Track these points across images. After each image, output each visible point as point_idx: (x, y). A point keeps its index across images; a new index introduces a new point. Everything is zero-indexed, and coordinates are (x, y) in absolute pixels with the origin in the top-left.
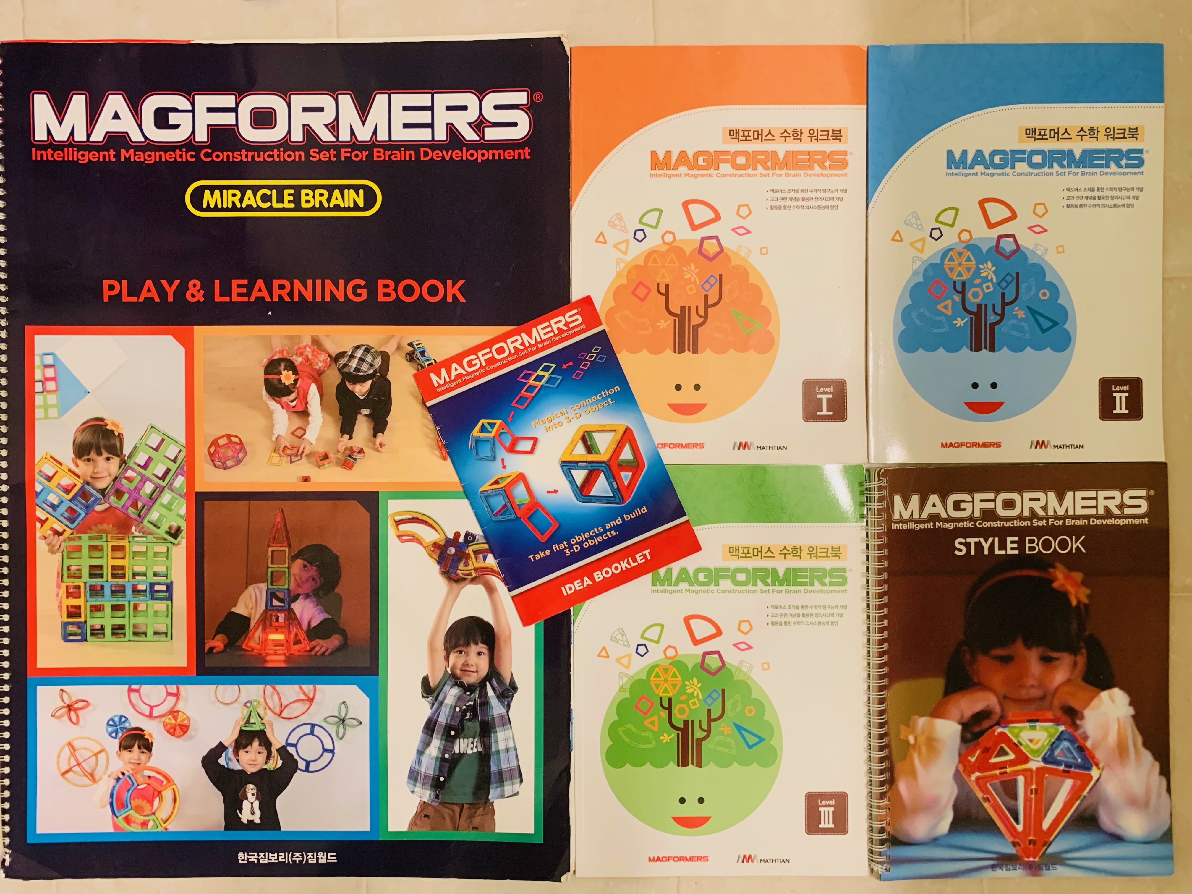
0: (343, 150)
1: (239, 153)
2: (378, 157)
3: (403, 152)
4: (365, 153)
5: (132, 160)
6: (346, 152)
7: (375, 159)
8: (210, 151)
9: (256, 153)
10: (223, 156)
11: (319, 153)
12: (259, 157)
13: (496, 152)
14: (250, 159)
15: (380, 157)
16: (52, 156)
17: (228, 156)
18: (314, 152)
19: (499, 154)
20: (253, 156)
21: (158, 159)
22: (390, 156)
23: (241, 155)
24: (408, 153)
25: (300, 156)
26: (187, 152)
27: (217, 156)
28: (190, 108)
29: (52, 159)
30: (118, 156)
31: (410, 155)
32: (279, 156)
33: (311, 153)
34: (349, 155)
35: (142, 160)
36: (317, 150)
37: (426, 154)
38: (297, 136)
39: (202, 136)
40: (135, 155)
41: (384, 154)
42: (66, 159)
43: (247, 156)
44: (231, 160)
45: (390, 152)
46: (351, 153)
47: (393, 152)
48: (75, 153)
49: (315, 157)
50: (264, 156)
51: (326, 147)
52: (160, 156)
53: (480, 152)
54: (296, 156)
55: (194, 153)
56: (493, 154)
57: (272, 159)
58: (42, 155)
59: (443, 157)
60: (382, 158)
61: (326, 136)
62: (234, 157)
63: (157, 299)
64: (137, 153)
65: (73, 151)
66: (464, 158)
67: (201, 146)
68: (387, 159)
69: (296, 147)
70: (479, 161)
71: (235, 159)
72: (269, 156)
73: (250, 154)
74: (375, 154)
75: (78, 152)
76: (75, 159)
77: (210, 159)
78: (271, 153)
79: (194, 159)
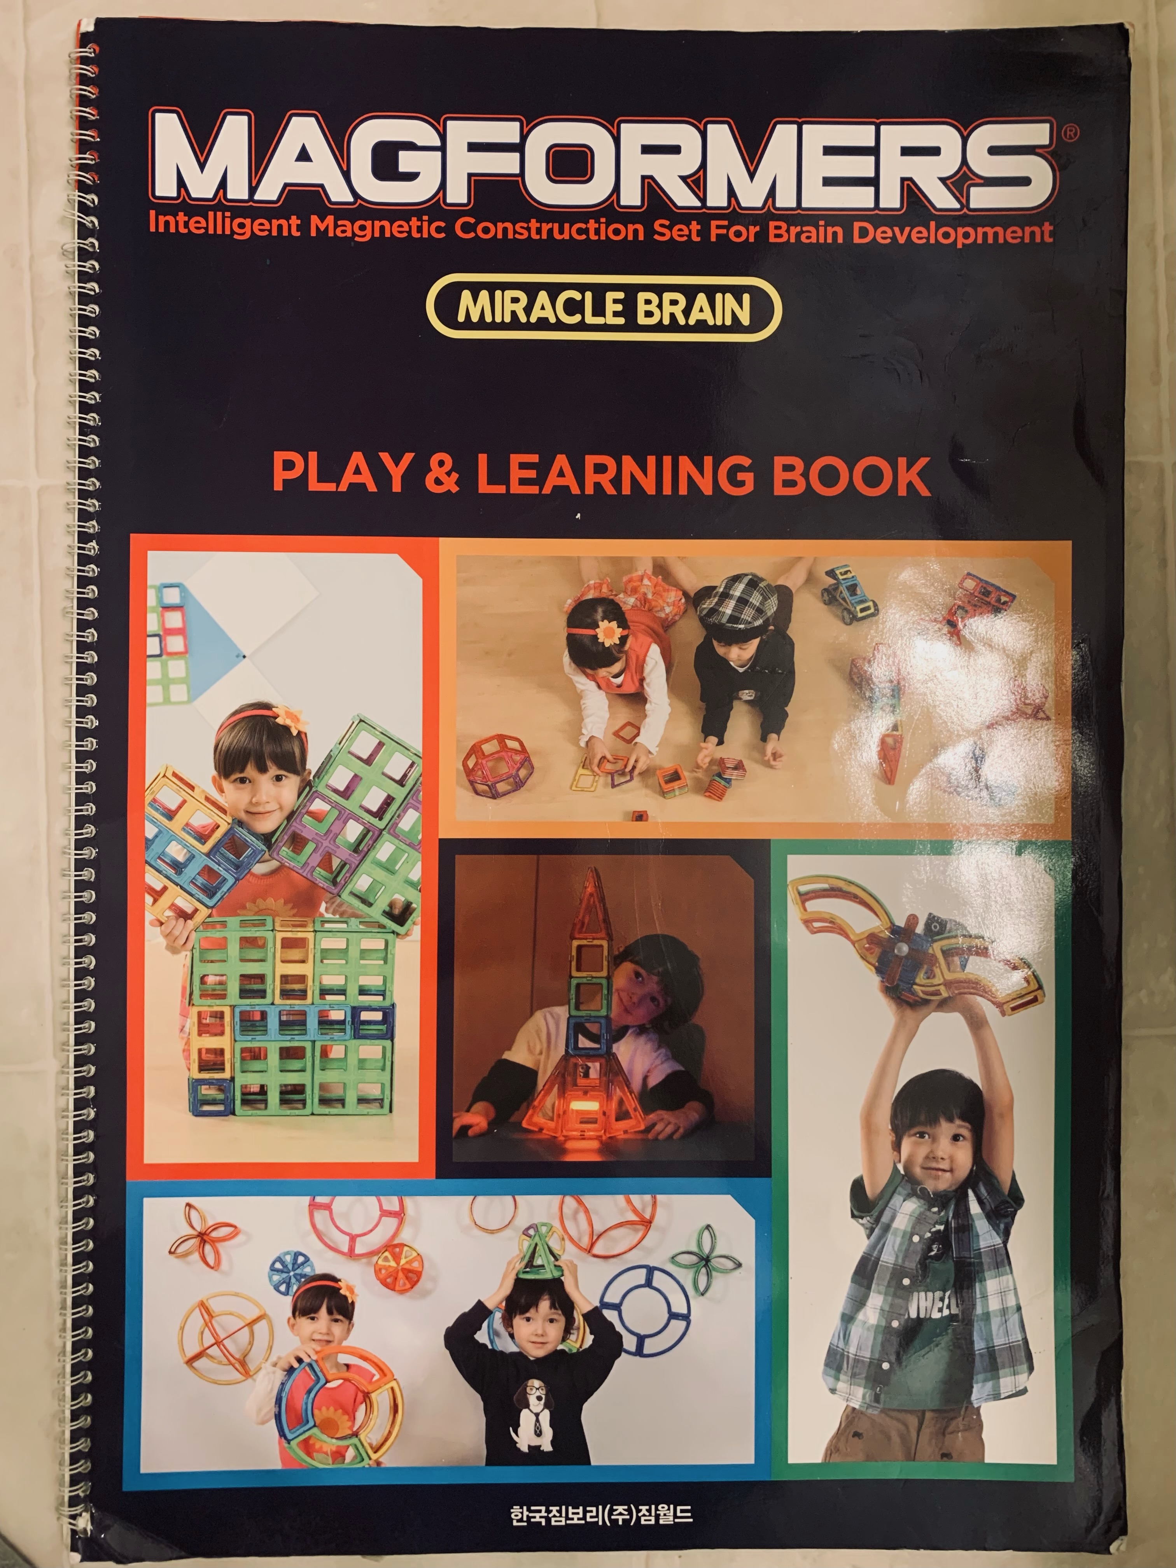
0: (714, 223)
1: (525, 225)
2: (777, 236)
3: (822, 229)
4: (753, 230)
5: (331, 234)
6: (718, 227)
7: (772, 239)
8: (472, 221)
9: (556, 226)
10: (497, 230)
11: (670, 228)
12: (561, 232)
13: (990, 231)
14: (544, 236)
15: (780, 236)
16: (186, 224)
17: (505, 230)
18: (662, 226)
19: (996, 235)
20: (550, 231)
21: (377, 235)
22: (798, 235)
23: (528, 229)
24: (830, 230)
25: (636, 232)
26: (430, 223)
27: (486, 230)
28: (438, 143)
29: (186, 231)
30: (304, 227)
31: (835, 234)
32: (597, 232)
33: (657, 226)
34: (724, 231)
35: (349, 234)
36: (667, 223)
37: (864, 233)
38: (631, 196)
39: (458, 194)
40: (336, 226)
41: (788, 231)
42: (211, 231)
43: (539, 231)
44: (510, 236)
45: (798, 229)
46: (728, 228)
47: (805, 229)
48: (228, 221)
49: (663, 235)
50: (570, 232)
51: (684, 216)
52: (382, 228)
53: (961, 231)
54: (628, 232)
55: (443, 224)
56: (985, 235)
57: (584, 237)
58: (167, 223)
59: (894, 238)
60: (784, 239)
61: (683, 197)
62: (515, 232)
63: (372, 488)
64: (340, 223)
65: (224, 217)
66: (932, 241)
67: (457, 211)
68: (793, 240)
69: (628, 216)
70: (959, 246)
71: (517, 236)
72: (580, 231)
73: (545, 227)
74: (772, 232)
75: (232, 219)
76: (228, 232)
77: (472, 235)
78: (583, 226)
79: (443, 235)
